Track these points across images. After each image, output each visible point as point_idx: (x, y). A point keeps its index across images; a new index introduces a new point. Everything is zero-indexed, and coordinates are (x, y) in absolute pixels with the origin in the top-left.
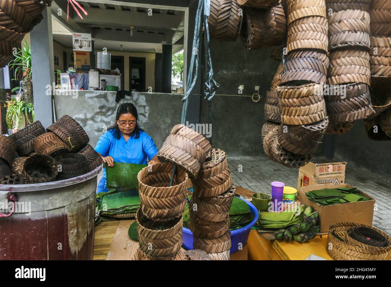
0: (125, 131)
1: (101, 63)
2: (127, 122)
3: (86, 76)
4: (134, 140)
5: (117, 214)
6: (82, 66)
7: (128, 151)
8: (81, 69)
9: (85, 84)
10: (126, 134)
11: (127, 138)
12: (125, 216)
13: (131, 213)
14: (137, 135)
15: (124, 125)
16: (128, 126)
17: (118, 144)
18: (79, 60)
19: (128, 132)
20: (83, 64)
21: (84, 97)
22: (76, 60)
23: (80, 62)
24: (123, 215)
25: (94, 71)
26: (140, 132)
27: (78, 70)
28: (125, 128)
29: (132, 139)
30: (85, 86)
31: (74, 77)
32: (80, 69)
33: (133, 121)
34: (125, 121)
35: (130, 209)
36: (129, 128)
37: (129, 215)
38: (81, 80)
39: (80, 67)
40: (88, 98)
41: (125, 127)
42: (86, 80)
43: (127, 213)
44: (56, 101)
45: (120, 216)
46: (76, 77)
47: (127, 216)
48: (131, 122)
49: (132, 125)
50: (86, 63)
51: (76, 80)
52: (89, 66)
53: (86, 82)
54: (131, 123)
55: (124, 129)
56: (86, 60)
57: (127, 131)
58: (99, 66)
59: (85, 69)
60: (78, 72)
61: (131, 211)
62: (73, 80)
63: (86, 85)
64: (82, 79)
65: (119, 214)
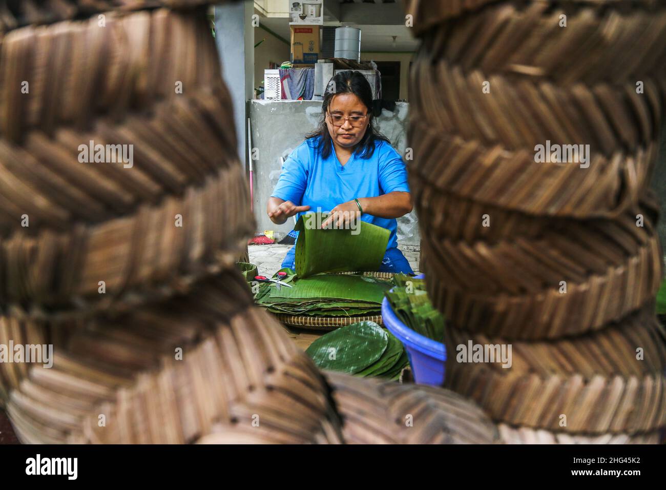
0: (341, 140)
1: (341, 51)
2: (346, 117)
3: (310, 73)
4: (360, 161)
5: (290, 316)
6: (305, 54)
7: (345, 186)
8: (302, 61)
9: (307, 88)
10: (344, 147)
11: (345, 157)
12: (310, 323)
13: (327, 316)
14: (368, 150)
15: (338, 123)
16: (346, 125)
17: (326, 169)
18: (300, 44)
19: (349, 141)
20: (307, 51)
21: (303, 114)
22: (294, 44)
23: (300, 47)
24: (306, 319)
25: (325, 62)
26: (376, 143)
27: (297, 63)
28: (341, 131)
29: (355, 158)
30: (308, 93)
31: (289, 76)
32: (300, 62)
33: (360, 114)
34: (341, 113)
35: (326, 307)
36: (348, 130)
37: (319, 321)
38: (301, 82)
39: (301, 57)
40: (311, 115)
41: (341, 129)
42: (310, 82)
43: (314, 316)
44: (253, 122)
45: (298, 322)
46: (291, 75)
47: (314, 324)
48: (355, 116)
49: (356, 124)
50: (311, 49)
51: (292, 82)
52: (316, 54)
53: (310, 86)
54: (356, 119)
55: (338, 135)
56: (311, 43)
57: (344, 138)
58: (337, 55)
59: (308, 61)
60: (297, 67)
61: (326, 314)
62: (285, 82)
63: (309, 91)
64: (302, 80)
65: (295, 316)
